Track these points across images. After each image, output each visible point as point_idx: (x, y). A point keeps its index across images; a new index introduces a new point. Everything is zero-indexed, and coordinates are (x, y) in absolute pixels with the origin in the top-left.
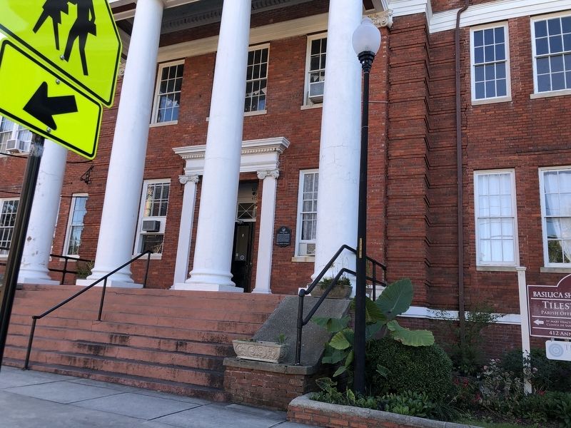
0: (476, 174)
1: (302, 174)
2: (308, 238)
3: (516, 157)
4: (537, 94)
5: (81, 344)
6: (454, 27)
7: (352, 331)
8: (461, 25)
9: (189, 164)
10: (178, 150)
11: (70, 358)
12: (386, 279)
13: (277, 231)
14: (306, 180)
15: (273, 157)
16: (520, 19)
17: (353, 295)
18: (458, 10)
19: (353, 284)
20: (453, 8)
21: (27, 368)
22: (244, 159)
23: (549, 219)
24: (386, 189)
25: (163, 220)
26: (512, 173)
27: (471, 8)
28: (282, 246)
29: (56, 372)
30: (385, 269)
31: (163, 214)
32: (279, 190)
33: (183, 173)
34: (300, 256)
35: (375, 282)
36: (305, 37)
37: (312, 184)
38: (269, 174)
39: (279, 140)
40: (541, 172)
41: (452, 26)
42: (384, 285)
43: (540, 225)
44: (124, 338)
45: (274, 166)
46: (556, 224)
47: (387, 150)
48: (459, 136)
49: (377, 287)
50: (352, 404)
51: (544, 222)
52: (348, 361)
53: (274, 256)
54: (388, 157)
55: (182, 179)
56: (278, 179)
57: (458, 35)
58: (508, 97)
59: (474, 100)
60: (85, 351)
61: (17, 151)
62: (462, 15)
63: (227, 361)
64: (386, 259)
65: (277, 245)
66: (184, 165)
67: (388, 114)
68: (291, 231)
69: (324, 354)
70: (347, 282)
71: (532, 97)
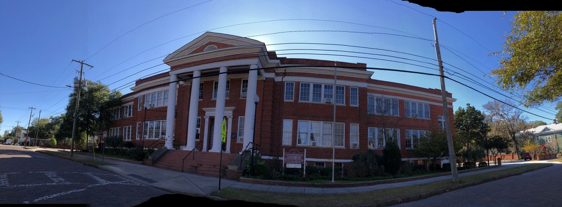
0: (284, 120)
1: (239, 117)
2: (241, 136)
3: (293, 117)
4: (300, 101)
5: (192, 166)
6: (281, 81)
7: (251, 163)
8: (283, 81)
9: (206, 112)
10: (203, 109)
11: (191, 170)
12: (260, 149)
13: (232, 134)
14: (240, 119)
15: (231, 112)
16: (298, 82)
17: (251, 154)
18: (282, 77)
19: (251, 151)
20: (281, 76)
21: (183, 172)
22: (226, 112)
23: (299, 133)
24: (261, 124)
25: (199, 129)
26: (292, 120)
27: (285, 77)
28: (234, 138)
29: (189, 173)
30: (260, 146)
31: (199, 127)
32: (233, 122)
33: (205, 115)
34: (238, 141)
35: (257, 150)
36: (241, 79)
37: (243, 120)
38: (230, 117)
39: (233, 108)
40: (299, 121)
41: (281, 80)
42: (259, 150)
43: (297, 134)
44: (201, 165)
45: (232, 115)
46: (300, 134)
47: (262, 113)
48: (280, 109)
49: (257, 151)
50: (250, 178)
51: (298, 134)
52: (249, 170)
53: (231, 141)
54: (262, 115)
55: (205, 117)
56: (232, 118)
57: (282, 83)
58: (293, 101)
59: (285, 100)
60: (194, 168)
61: (152, 107)
62: (283, 78)
63: (227, 170)
64: (260, 143)
65: (232, 138)
66: (205, 113)
67: (263, 103)
68: (236, 134)
69: (246, 168)
70: (250, 151)
71: (298, 102)
